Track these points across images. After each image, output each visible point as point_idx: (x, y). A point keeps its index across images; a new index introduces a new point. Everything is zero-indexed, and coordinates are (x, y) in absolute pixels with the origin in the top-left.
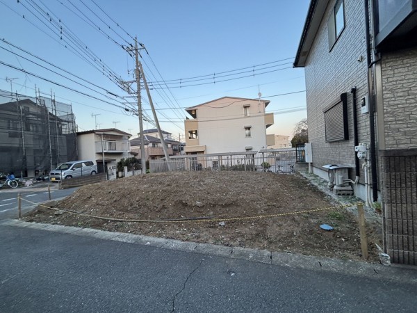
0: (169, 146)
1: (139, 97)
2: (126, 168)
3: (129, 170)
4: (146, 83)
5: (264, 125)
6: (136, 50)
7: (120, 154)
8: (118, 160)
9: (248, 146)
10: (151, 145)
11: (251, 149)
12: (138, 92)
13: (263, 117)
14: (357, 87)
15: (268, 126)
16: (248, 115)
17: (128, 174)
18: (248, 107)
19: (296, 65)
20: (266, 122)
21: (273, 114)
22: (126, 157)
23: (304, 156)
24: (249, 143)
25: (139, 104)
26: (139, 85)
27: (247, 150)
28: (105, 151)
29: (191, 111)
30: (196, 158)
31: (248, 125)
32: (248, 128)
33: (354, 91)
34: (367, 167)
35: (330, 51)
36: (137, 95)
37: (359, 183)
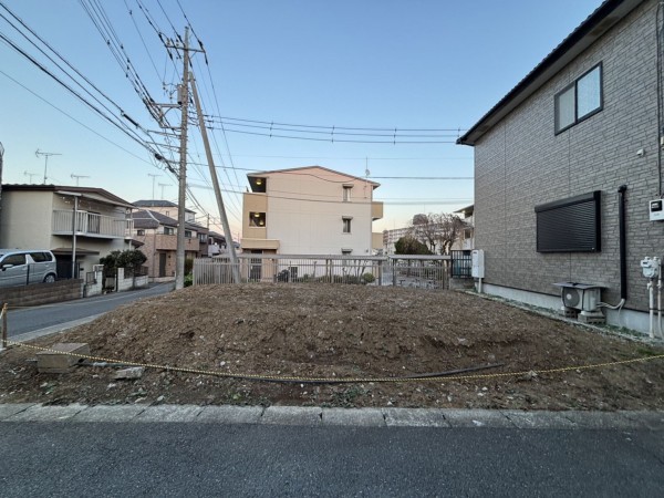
0: (194, 234)
1: (183, 138)
2: (121, 271)
3: (126, 276)
4: (200, 115)
5: (370, 218)
6: (186, 50)
7: (107, 242)
8: (105, 253)
9: (346, 247)
10: (161, 229)
11: (349, 252)
12: (184, 127)
13: (370, 206)
14: (630, 187)
15: (375, 219)
16: (349, 200)
17: (124, 282)
18: (350, 187)
19: (463, 141)
20: (372, 214)
21: (382, 203)
22: (122, 248)
23: (469, 269)
24: (347, 242)
25: (183, 150)
26: (185, 116)
27: (344, 252)
28: (79, 234)
29: (256, 178)
31: (347, 215)
32: (347, 221)
33: (623, 190)
34: (655, 288)
35: (557, 134)
36: (179, 133)
37: (624, 308)
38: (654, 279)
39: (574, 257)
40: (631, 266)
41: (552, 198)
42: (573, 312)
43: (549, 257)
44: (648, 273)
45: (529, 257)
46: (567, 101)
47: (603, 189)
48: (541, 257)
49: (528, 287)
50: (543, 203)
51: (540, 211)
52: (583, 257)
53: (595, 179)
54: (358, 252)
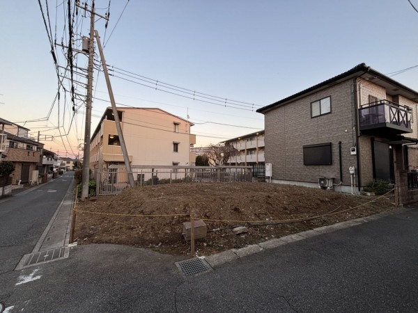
1: (90, 78)
5: (189, 144)
9: (175, 161)
11: (177, 164)
12: (90, 70)
13: (189, 136)
14: (342, 142)
15: (191, 144)
16: (177, 131)
18: (178, 124)
20: (190, 142)
21: (195, 135)
24: (176, 157)
25: (89, 87)
26: (91, 62)
27: (174, 164)
30: (116, 170)
31: (176, 141)
32: (176, 145)
33: (340, 143)
34: (353, 177)
35: (312, 118)
36: (87, 74)
37: (341, 185)
38: (353, 174)
39: (321, 167)
40: (344, 170)
41: (310, 143)
42: (324, 188)
43: (309, 167)
44: (351, 172)
45: (299, 167)
46: (315, 106)
47: (333, 142)
48: (305, 167)
49: (298, 179)
50: (306, 144)
51: (305, 148)
52: (324, 167)
53: (329, 138)
54: (182, 164)
